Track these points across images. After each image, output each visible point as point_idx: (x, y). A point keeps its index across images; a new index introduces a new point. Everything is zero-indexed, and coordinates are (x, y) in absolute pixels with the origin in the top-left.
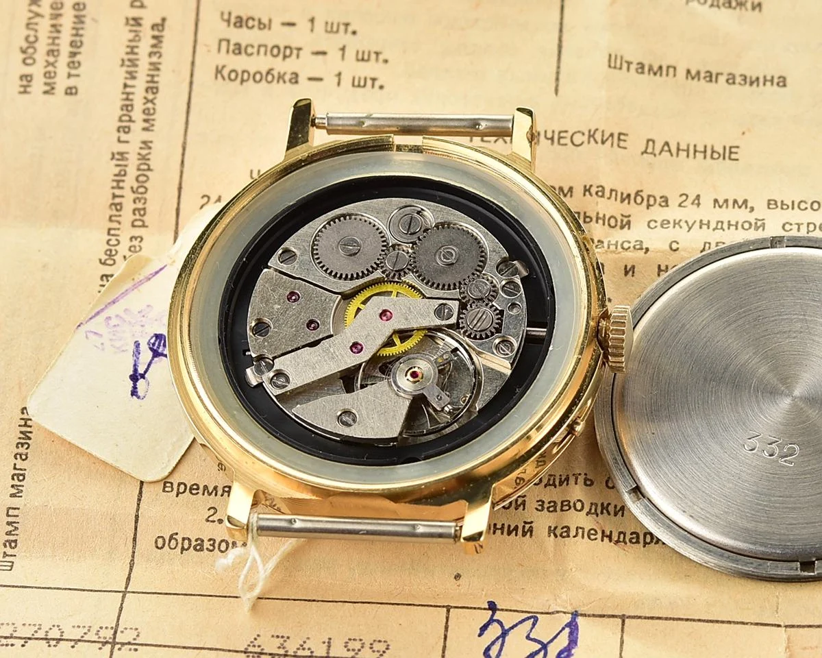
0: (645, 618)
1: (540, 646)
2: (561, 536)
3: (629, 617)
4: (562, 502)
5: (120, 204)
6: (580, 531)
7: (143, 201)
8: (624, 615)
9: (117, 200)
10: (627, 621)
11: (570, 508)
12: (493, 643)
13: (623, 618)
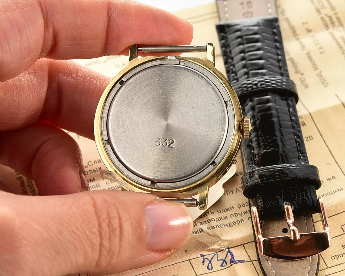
0: (250, 242)
1: (223, 261)
2: (212, 229)
3: (245, 244)
4: (207, 221)
5: (26, 191)
6: (217, 226)
7: (33, 188)
8: (243, 244)
9: (25, 190)
10: (245, 245)
11: (211, 221)
12: (208, 265)
13: (243, 245)
